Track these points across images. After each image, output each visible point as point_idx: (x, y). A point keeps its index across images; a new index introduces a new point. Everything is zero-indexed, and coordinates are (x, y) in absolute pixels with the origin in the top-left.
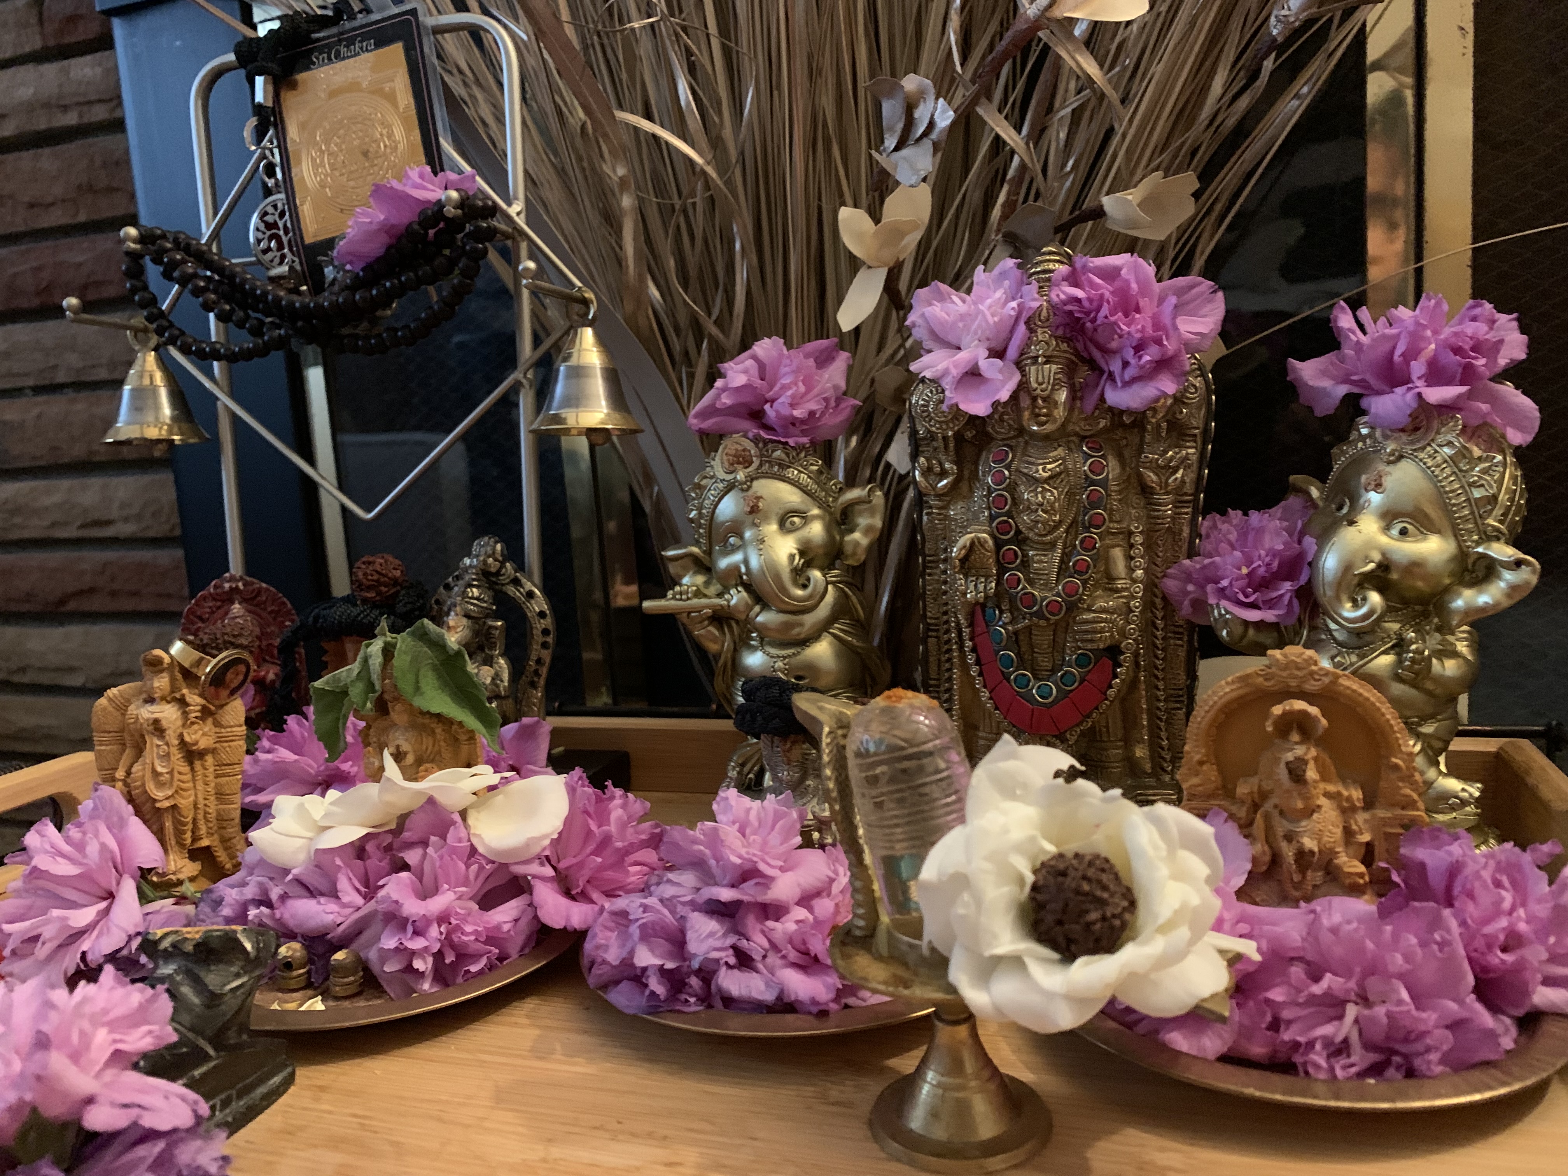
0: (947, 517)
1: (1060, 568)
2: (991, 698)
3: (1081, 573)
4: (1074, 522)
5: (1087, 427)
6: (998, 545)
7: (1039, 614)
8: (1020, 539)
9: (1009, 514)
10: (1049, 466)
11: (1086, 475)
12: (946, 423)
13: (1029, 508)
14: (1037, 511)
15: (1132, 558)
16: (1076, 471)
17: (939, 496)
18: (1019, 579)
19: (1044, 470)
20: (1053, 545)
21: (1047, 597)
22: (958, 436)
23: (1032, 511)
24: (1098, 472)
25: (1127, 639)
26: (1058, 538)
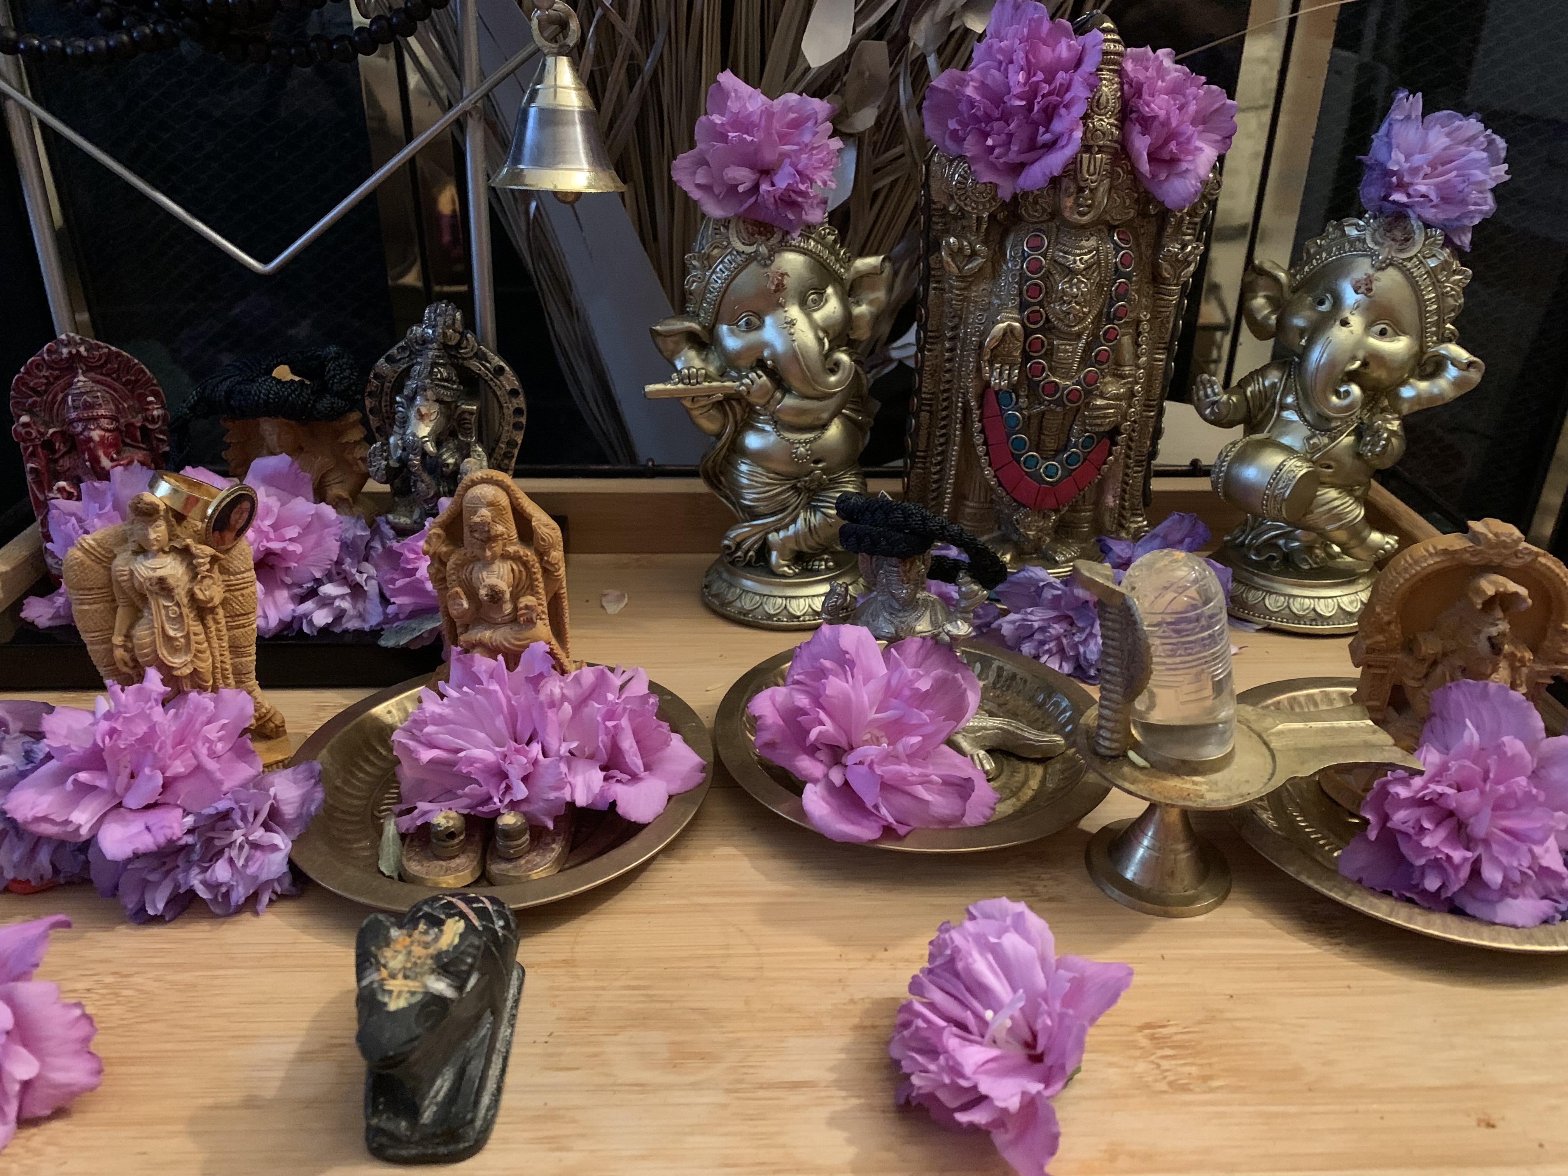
0: (965, 299)
1: (1081, 357)
2: (995, 476)
3: (1103, 363)
4: (1100, 314)
5: (1119, 217)
6: (1028, 332)
7: (1059, 402)
8: (1048, 328)
9: (1040, 304)
10: (1086, 257)
11: (1116, 267)
12: (984, 204)
13: (1062, 298)
14: (1069, 303)
15: (1139, 346)
16: (1107, 263)
17: (961, 278)
18: (1044, 368)
19: (1081, 260)
20: (1079, 336)
21: (1068, 386)
22: (992, 216)
23: (1065, 302)
24: (1127, 264)
25: (1127, 421)
26: (1085, 329)
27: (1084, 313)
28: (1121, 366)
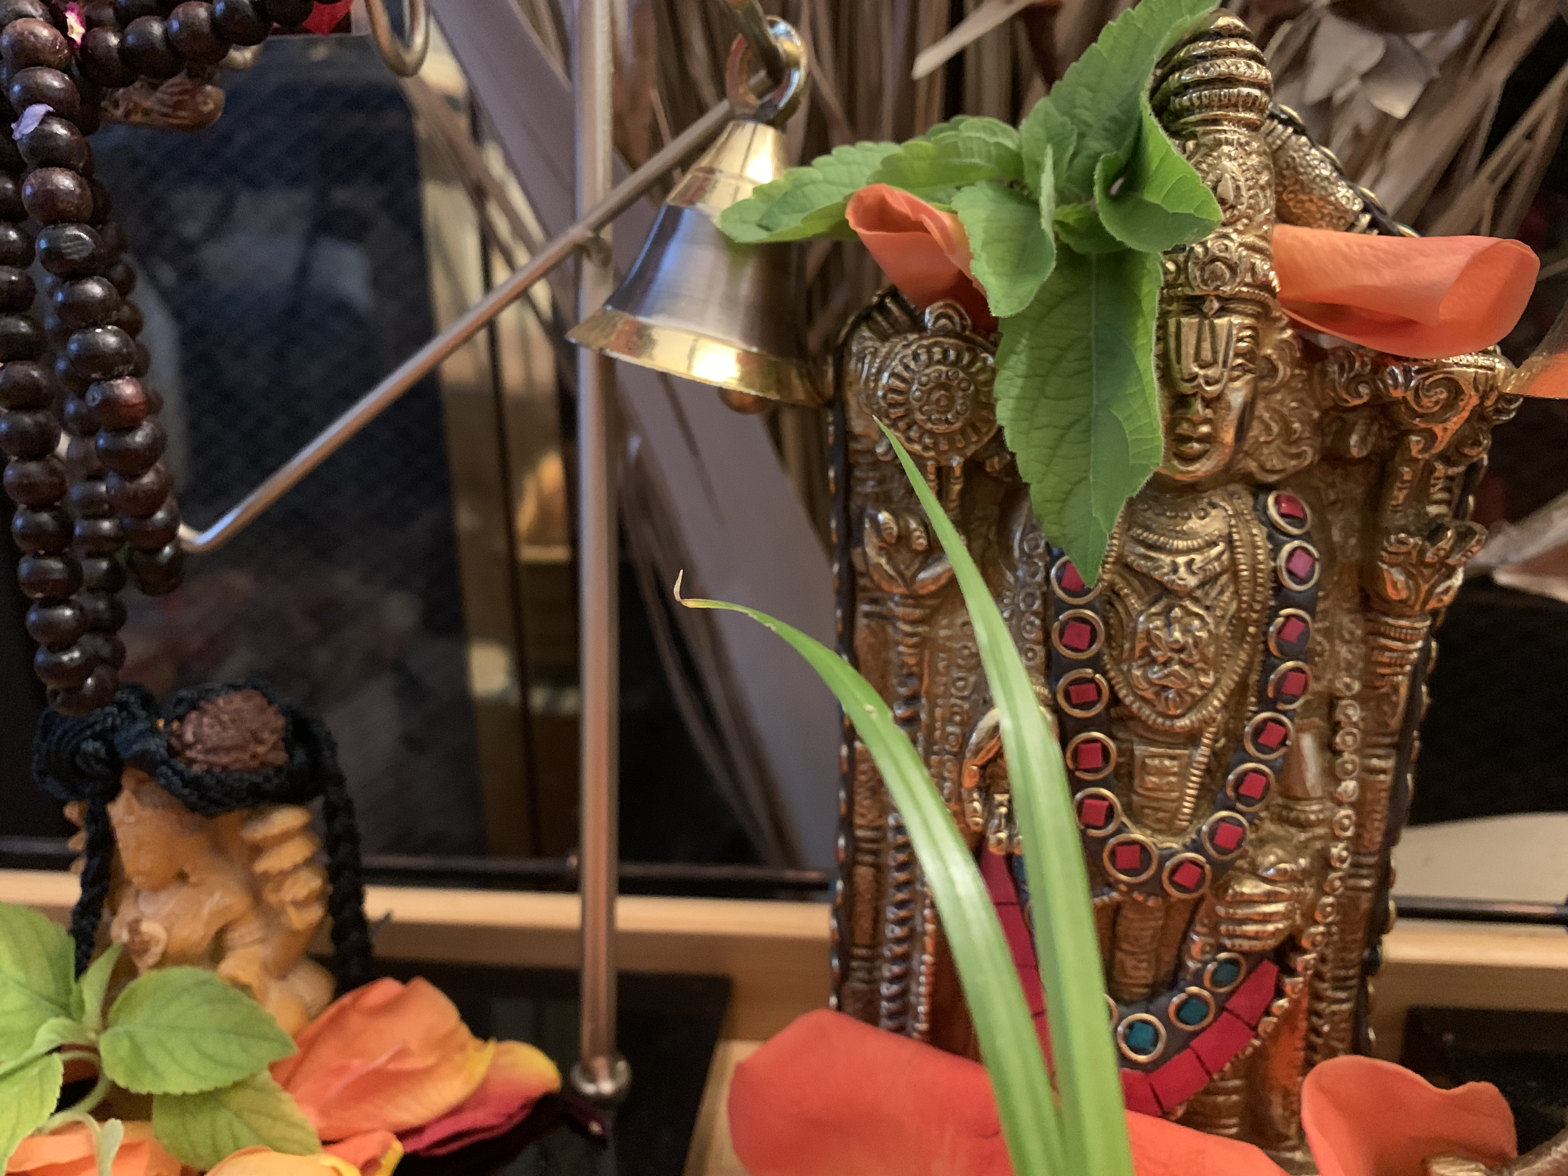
1: (1202, 787)
3: (1249, 801)
4: (1242, 688)
5: (1275, 462)
6: (1066, 728)
7: (1154, 887)
8: (1118, 719)
9: (1096, 663)
10: (1200, 558)
11: (1277, 580)
13: (1145, 652)
15: (1338, 753)
16: (1253, 570)
17: (915, 598)
18: (1111, 810)
19: (1189, 564)
20: (1193, 737)
21: (1173, 852)
22: (973, 465)
23: (1153, 661)
24: (1302, 574)
25: (1316, 923)
26: (1207, 722)
27: (1202, 686)
28: (1298, 799)
